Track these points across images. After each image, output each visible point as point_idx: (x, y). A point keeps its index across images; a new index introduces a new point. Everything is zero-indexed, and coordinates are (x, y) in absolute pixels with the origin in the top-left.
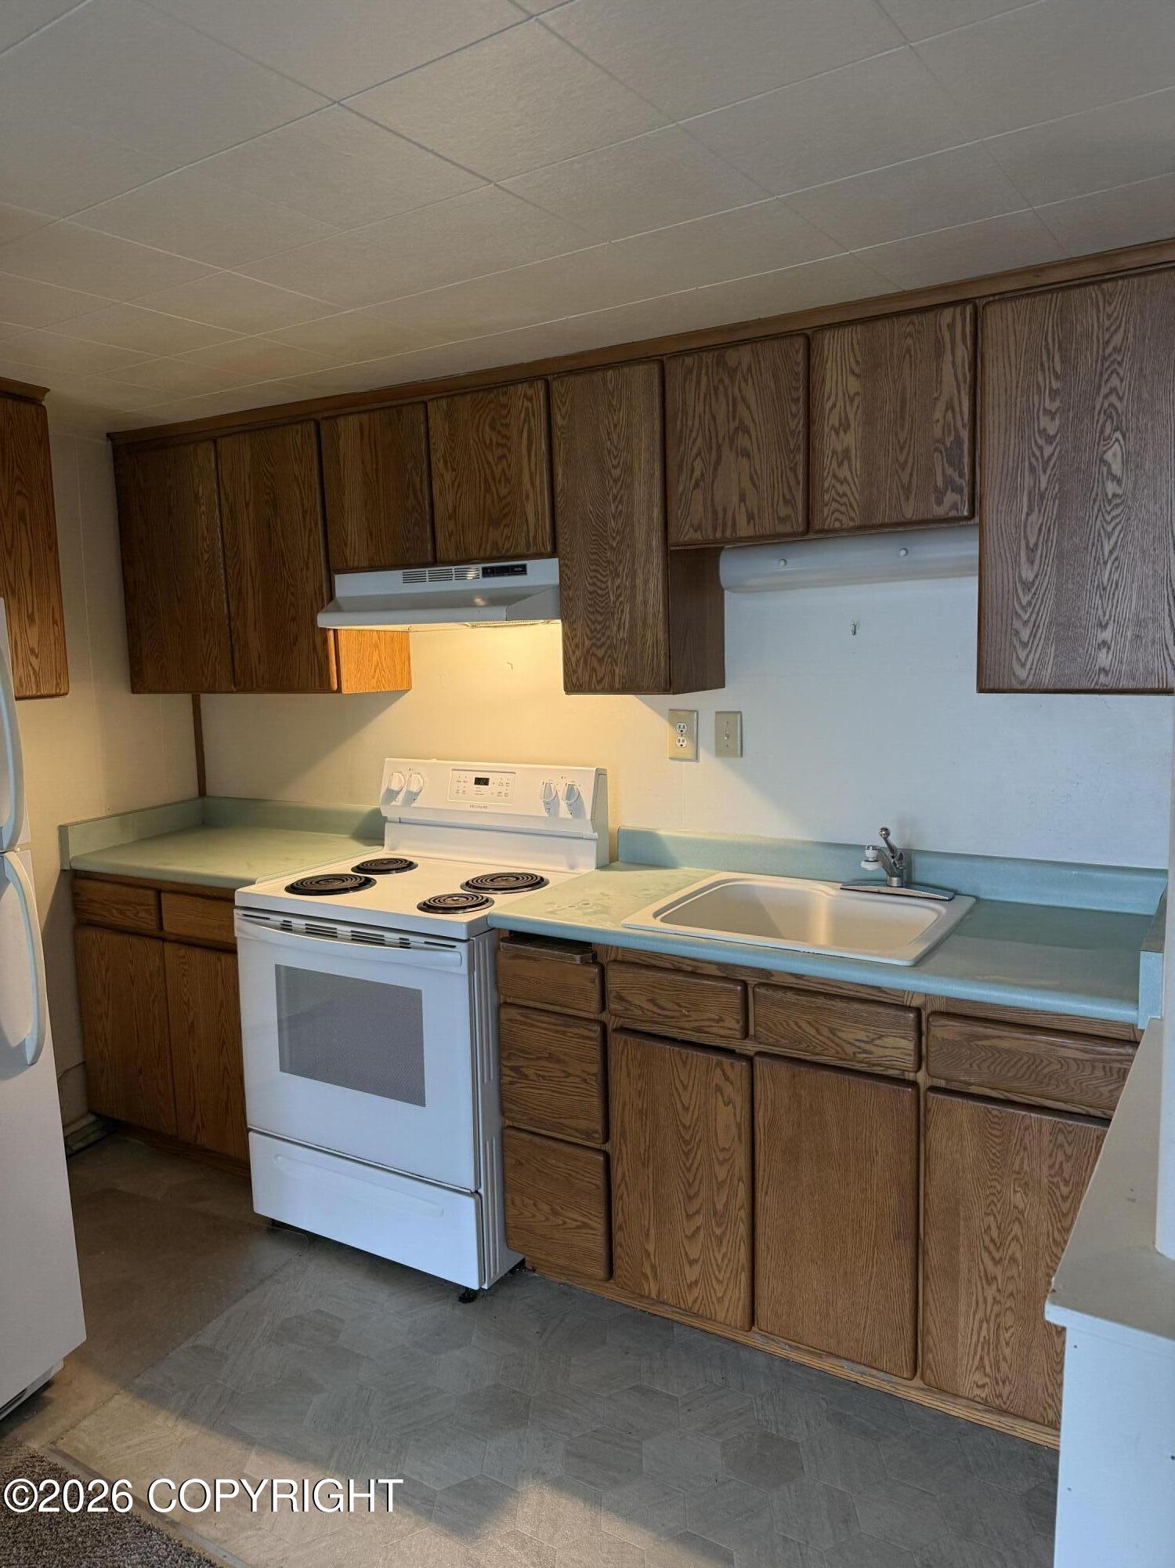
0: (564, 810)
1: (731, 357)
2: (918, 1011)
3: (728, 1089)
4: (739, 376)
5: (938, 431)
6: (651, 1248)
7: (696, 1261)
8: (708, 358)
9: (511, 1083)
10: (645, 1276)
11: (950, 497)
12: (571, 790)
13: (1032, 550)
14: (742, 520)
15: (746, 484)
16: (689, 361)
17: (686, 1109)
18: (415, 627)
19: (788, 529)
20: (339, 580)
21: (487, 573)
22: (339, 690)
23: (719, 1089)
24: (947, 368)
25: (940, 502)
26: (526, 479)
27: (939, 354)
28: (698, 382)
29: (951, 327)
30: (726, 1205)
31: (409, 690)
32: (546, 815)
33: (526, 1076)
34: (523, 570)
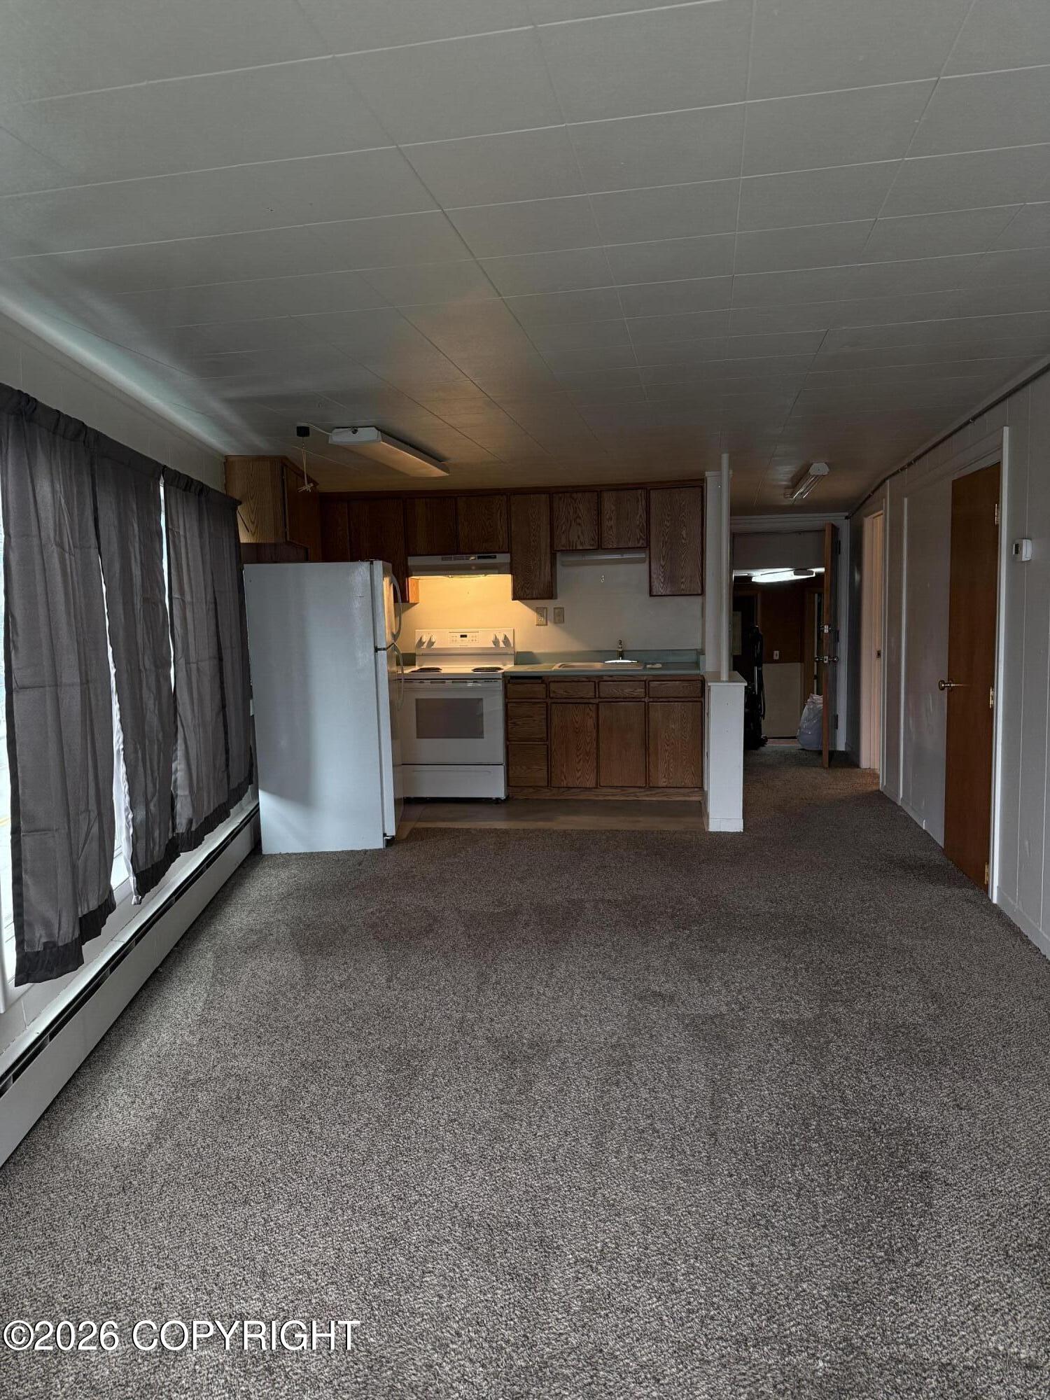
0: (502, 645)
1: (575, 495)
2: (645, 681)
3: (591, 713)
4: (577, 501)
5: (638, 523)
6: (564, 770)
7: (580, 770)
8: (568, 495)
9: (512, 728)
10: (562, 780)
11: (641, 541)
12: (506, 637)
13: (664, 557)
14: (578, 543)
15: (580, 533)
16: (560, 495)
17: (577, 723)
18: (421, 577)
19: (594, 548)
20: (409, 558)
21: (479, 558)
22: (409, 602)
23: (588, 714)
24: (640, 506)
25: (638, 543)
26: (499, 527)
27: (638, 501)
28: (564, 501)
29: (641, 495)
30: (590, 749)
31: (417, 603)
32: (494, 646)
33: (518, 725)
34: (495, 557)
